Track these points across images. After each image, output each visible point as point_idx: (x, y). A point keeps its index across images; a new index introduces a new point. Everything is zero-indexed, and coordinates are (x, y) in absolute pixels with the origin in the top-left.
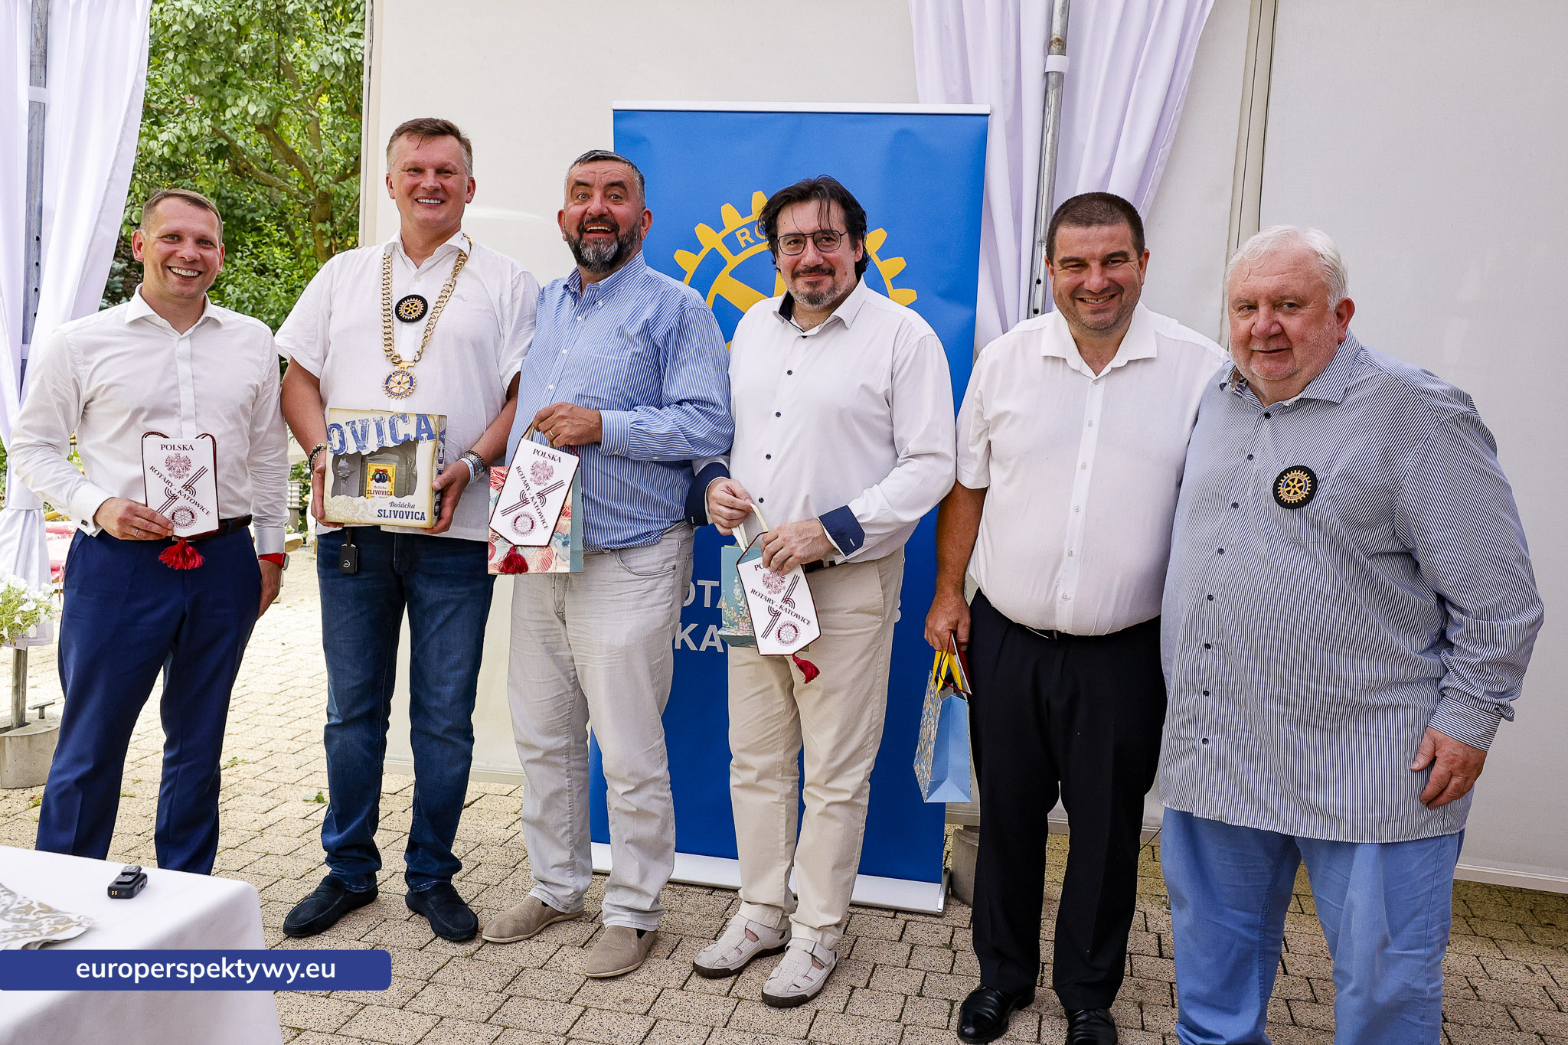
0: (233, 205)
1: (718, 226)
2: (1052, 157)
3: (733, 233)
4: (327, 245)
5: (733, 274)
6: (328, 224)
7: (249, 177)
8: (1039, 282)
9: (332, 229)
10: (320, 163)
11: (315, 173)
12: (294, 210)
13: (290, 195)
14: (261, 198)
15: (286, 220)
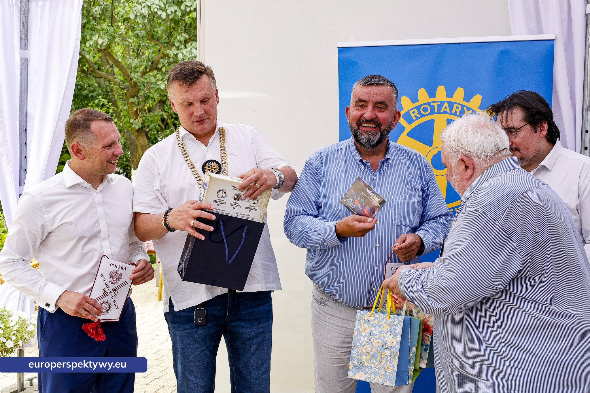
0: (80, 89)
3: (408, 113)
4: (135, 109)
5: (409, 135)
6: (136, 97)
7: (90, 74)
8: (587, 132)
9: (138, 101)
10: (134, 67)
11: (131, 72)
12: (117, 91)
13: (115, 83)
14: (96, 85)
15: (109, 96)
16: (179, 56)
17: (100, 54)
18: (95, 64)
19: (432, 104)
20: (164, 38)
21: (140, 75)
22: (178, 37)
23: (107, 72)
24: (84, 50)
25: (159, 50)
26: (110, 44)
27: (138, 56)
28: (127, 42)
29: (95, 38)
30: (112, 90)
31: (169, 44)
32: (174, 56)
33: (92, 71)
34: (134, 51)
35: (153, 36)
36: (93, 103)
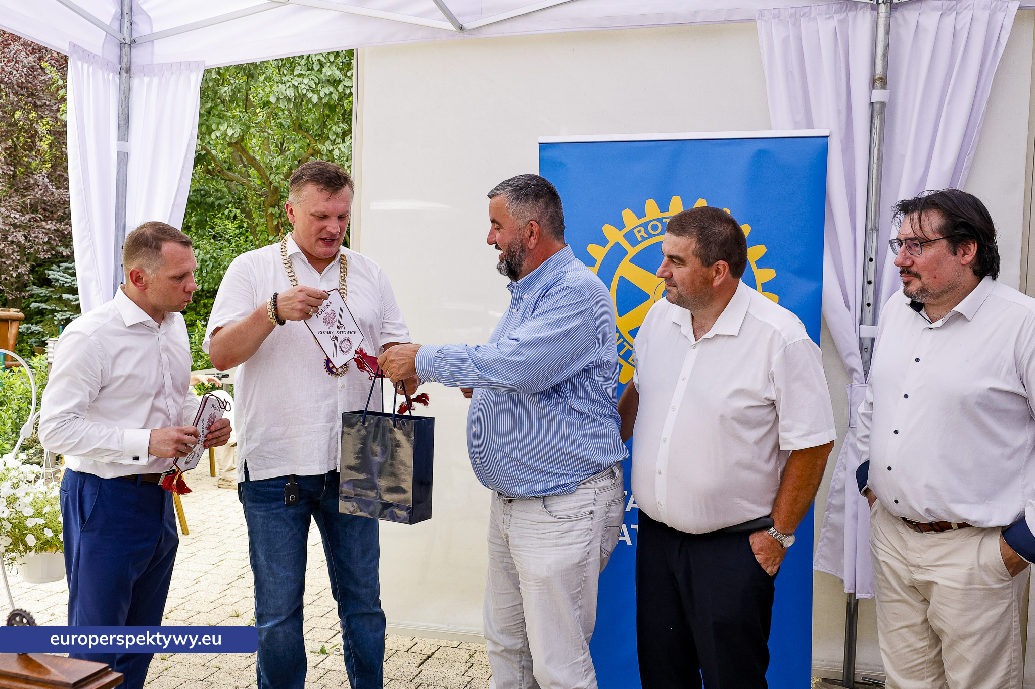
0: (205, 196)
1: (620, 225)
2: (878, 166)
3: (632, 231)
4: (275, 223)
5: (632, 261)
7: (217, 175)
8: (871, 260)
9: (279, 212)
10: (276, 166)
11: (271, 174)
12: (252, 199)
13: (250, 188)
14: (225, 189)
15: (242, 205)
16: (334, 153)
17: (230, 149)
18: (225, 162)
19: (664, 220)
20: (315, 129)
21: (282, 177)
22: (334, 128)
23: (240, 173)
24: (209, 143)
25: (309, 145)
26: (243, 135)
27: (282, 151)
28: (266, 134)
29: (223, 128)
30: (246, 197)
31: (322, 137)
32: (328, 153)
33: (219, 172)
34: (277, 146)
35: (300, 126)
36: (222, 214)
